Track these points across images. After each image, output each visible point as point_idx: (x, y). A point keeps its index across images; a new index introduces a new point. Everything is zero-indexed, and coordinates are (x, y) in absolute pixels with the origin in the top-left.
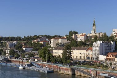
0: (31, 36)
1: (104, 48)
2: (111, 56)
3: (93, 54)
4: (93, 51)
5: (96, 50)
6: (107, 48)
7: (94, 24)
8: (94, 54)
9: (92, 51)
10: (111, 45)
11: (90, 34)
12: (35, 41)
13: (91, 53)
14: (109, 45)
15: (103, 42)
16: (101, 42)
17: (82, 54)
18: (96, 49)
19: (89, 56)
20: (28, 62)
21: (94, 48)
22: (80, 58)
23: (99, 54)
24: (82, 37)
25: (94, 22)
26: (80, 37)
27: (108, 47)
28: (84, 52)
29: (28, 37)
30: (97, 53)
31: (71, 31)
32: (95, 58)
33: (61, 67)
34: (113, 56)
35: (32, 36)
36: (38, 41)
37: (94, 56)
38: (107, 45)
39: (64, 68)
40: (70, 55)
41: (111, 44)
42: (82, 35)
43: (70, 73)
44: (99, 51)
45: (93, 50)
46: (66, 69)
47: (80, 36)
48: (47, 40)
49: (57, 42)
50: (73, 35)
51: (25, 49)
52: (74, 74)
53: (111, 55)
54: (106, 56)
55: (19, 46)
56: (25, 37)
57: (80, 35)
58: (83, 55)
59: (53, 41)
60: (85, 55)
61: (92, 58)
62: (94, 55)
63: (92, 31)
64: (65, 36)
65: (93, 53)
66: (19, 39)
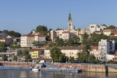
3: (99, 54)
5: (102, 49)
9: (97, 50)
13: (97, 53)
21: (100, 47)
23: (106, 53)
24: (66, 34)
25: (70, 15)
26: (63, 34)
30: (104, 52)
32: (102, 58)
37: (100, 56)
42: (65, 32)
44: (106, 50)
45: (99, 49)
46: (99, 67)
48: (9, 37)
54: (114, 56)
59: (26, 39)
62: (101, 54)
63: (72, 27)
65: (99, 52)
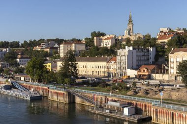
0: (35, 40)
1: (135, 59)
2: (144, 71)
3: (117, 68)
4: (117, 63)
5: (121, 61)
6: (142, 58)
7: (130, 21)
8: (119, 68)
9: (115, 62)
10: (148, 53)
11: (123, 36)
12: (38, 48)
13: (115, 66)
14: (145, 52)
15: (134, 49)
16: (131, 48)
17: (101, 68)
18: (122, 59)
19: (111, 70)
20: (7, 81)
21: (118, 58)
22: (97, 74)
23: (126, 68)
24: (108, 40)
25: (131, 17)
26: (106, 41)
27: (143, 55)
28: (104, 65)
29: (31, 41)
30: (124, 66)
31: (95, 32)
32: (120, 74)
33: (53, 91)
34: (148, 70)
35: (37, 40)
36: (42, 48)
37: (118, 71)
38: (142, 54)
39: (58, 91)
40: (74, 70)
41: (148, 50)
42: (108, 38)
43: (67, 100)
45: (117, 61)
46: (60, 94)
47: (106, 39)
48: (56, 46)
49: (69, 49)
50: (95, 38)
51: (20, 61)
52: (72, 103)
53: (144, 69)
54: (136, 71)
55: (11, 55)
56: (25, 41)
57: (106, 37)
58: (102, 70)
59: (63, 48)
60: (106, 69)
61: (115, 74)
63: (126, 32)
64: (84, 40)
65: (118, 65)
66: (15, 45)
